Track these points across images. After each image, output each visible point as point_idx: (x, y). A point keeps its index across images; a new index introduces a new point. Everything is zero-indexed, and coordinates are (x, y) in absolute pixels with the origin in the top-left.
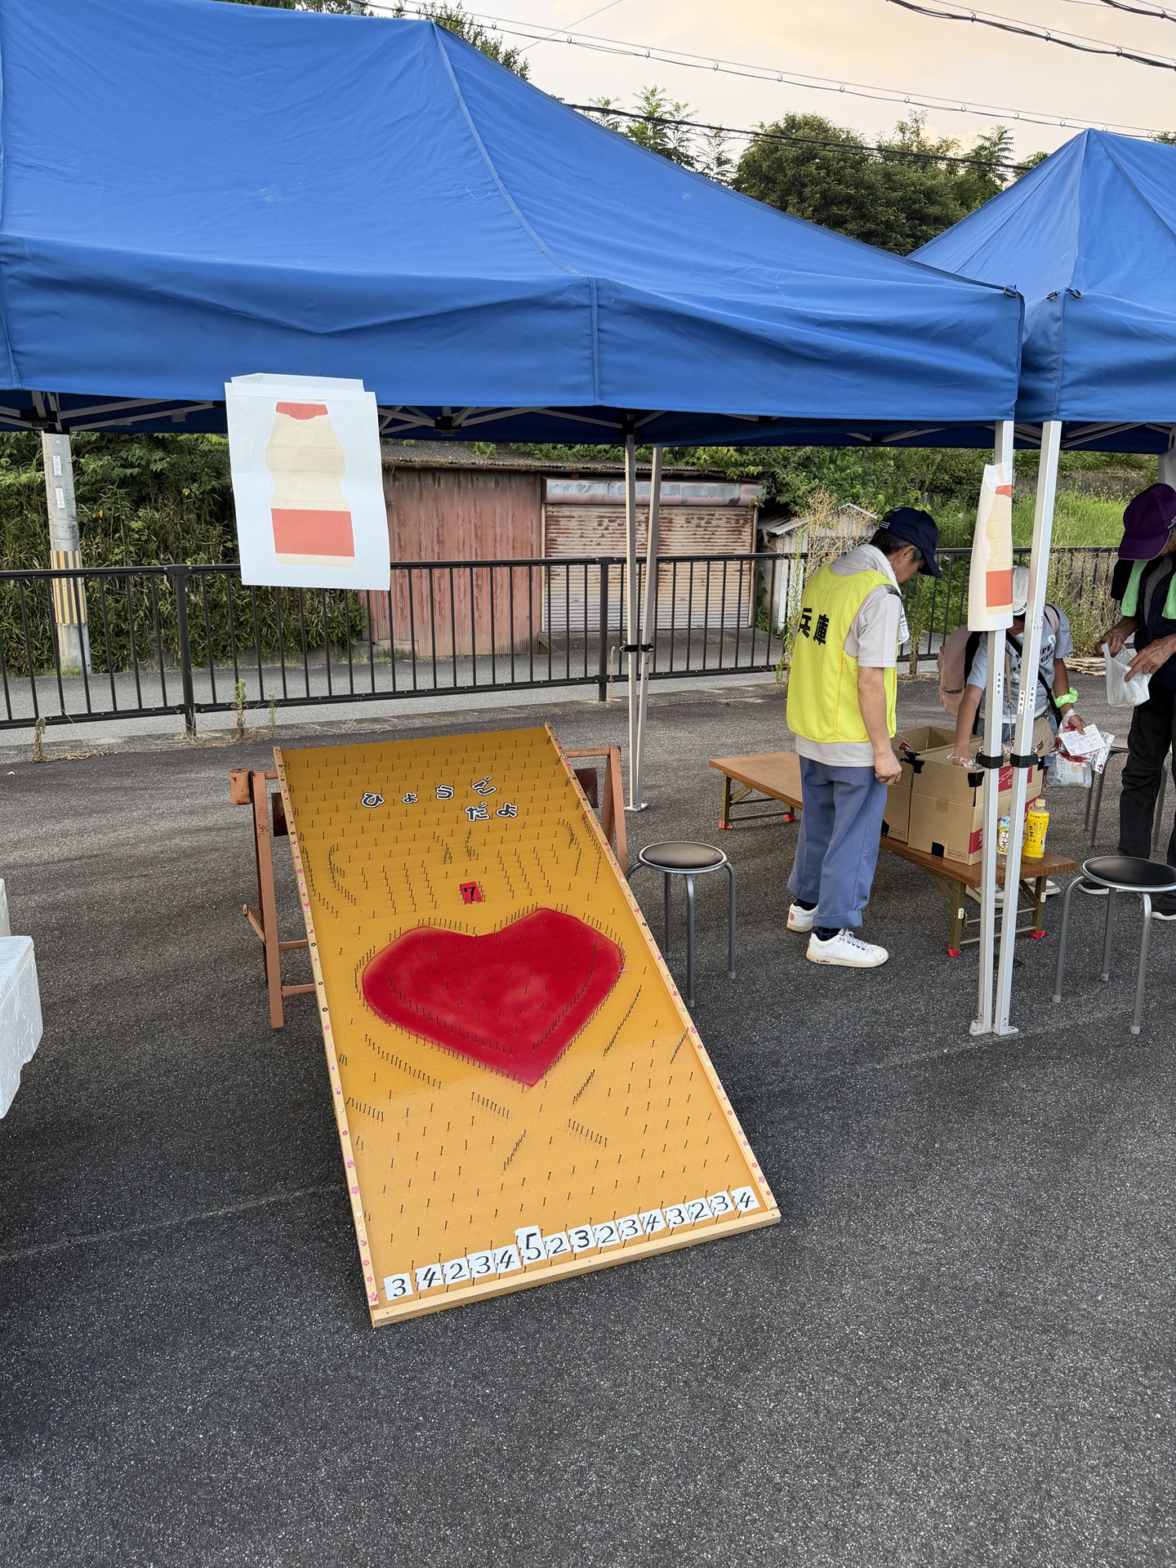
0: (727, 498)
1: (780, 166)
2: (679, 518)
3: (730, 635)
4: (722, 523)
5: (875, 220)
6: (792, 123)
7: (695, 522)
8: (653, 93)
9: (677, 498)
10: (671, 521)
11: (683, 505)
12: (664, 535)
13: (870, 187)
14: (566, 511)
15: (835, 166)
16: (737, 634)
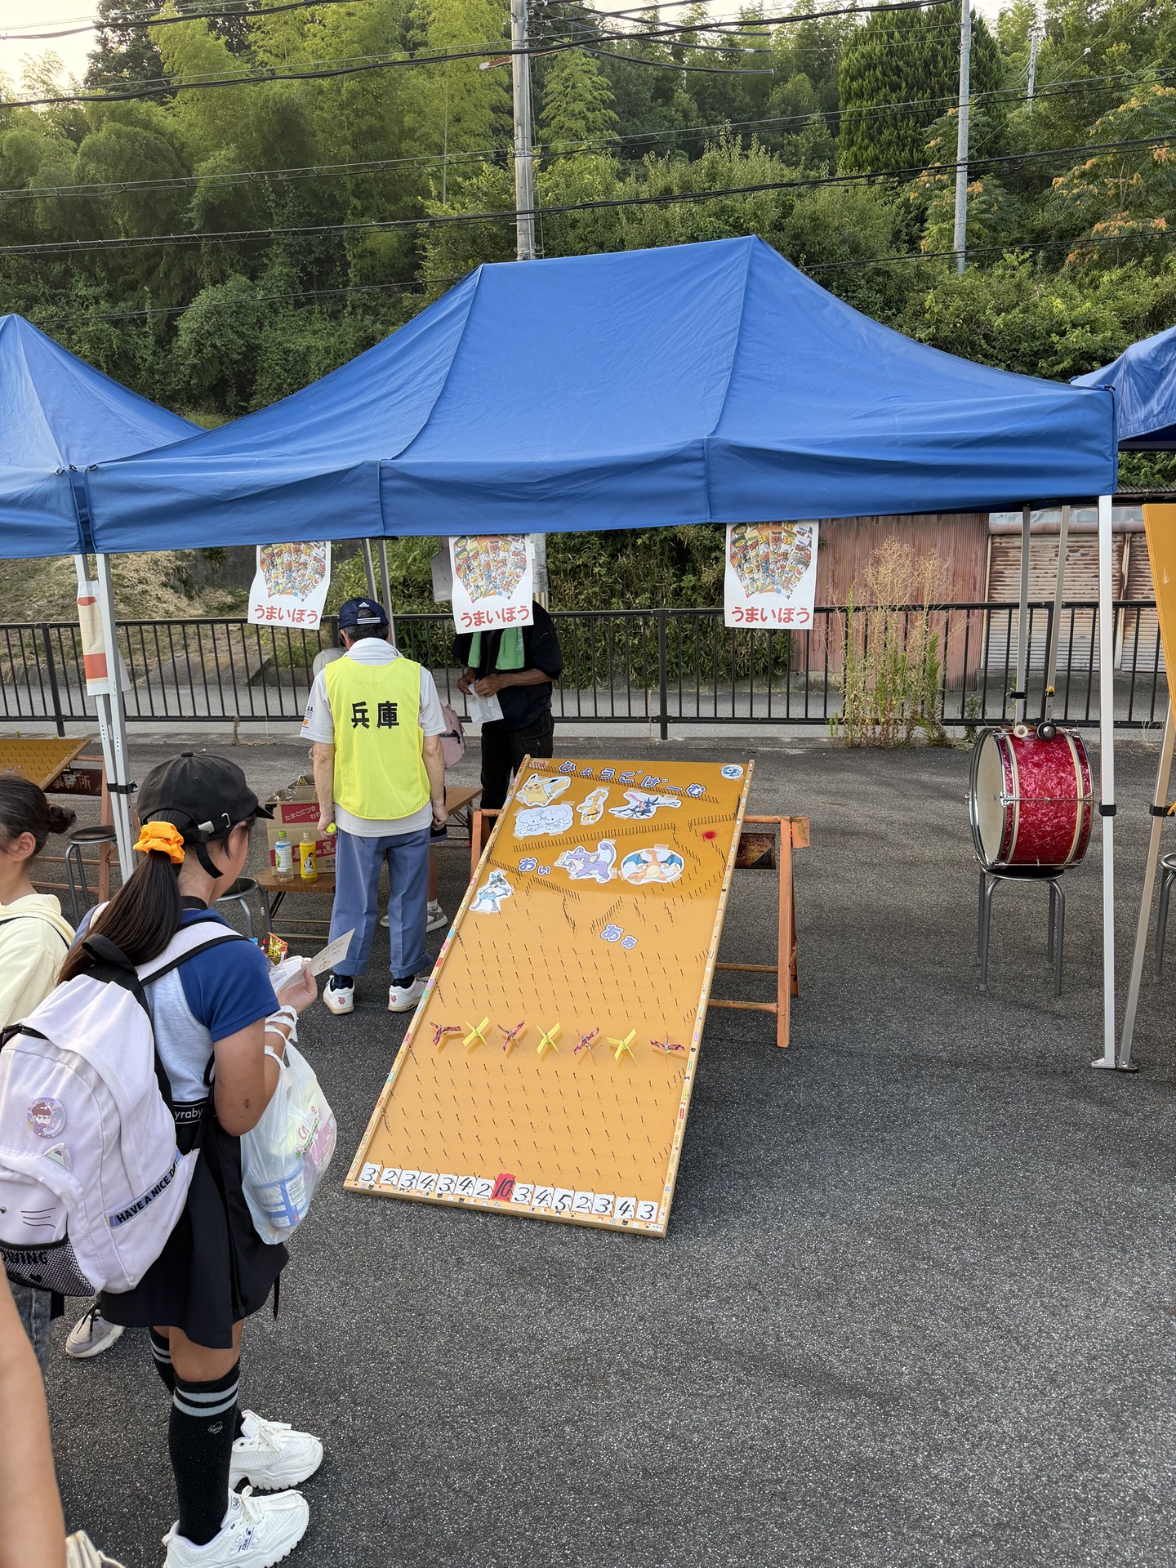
14: (1016, 542)
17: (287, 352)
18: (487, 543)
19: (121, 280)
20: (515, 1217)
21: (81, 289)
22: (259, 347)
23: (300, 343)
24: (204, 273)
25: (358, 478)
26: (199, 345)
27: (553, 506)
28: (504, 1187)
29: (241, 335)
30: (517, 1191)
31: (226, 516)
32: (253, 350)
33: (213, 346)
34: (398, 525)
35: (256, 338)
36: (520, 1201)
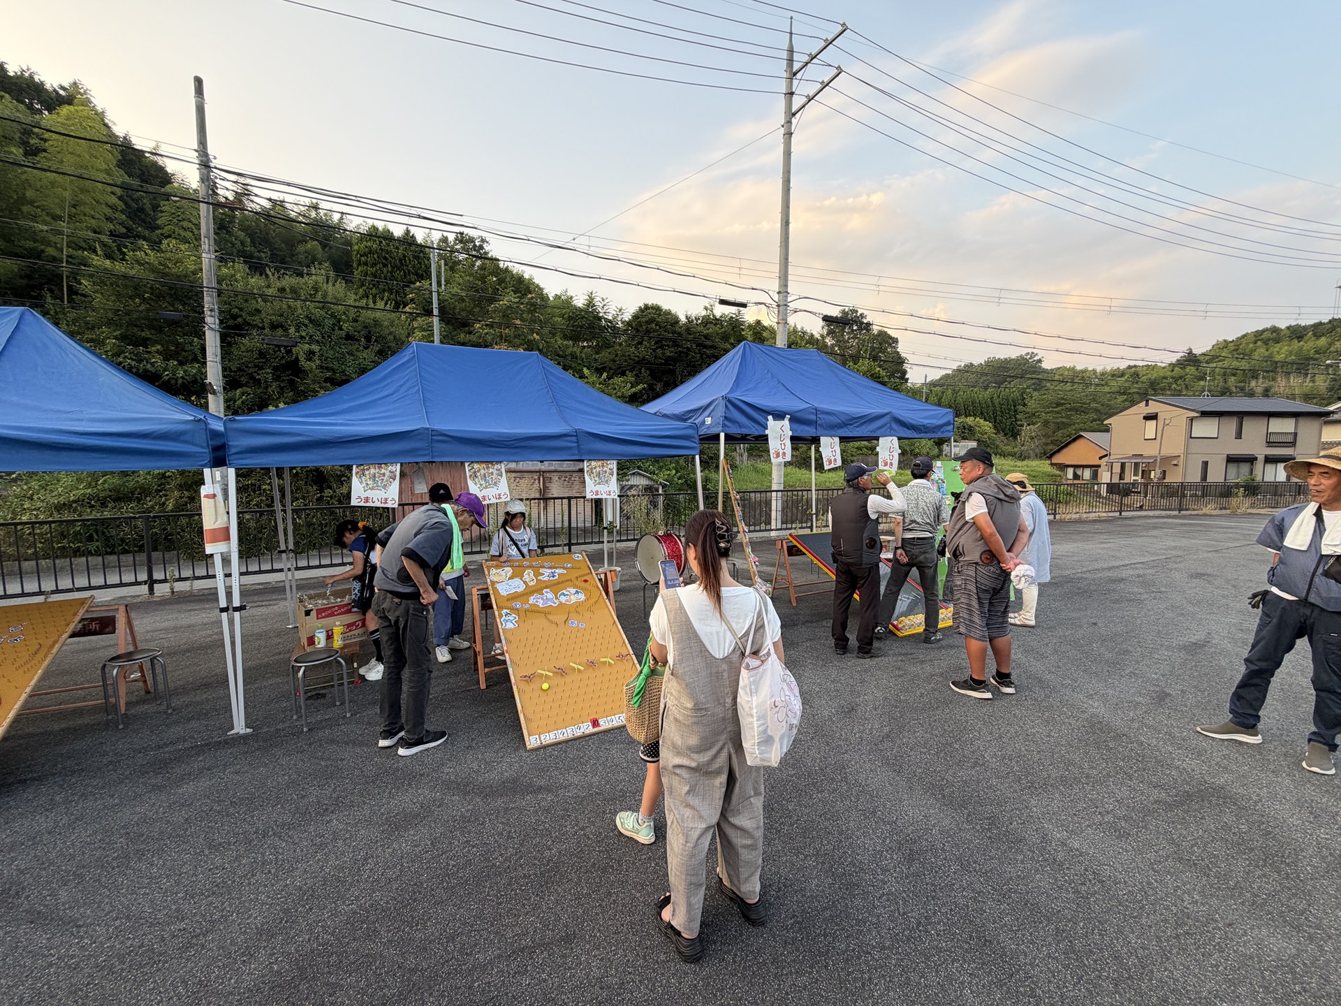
0: (577, 468)
1: (640, 324)
2: (555, 477)
3: (581, 530)
4: (577, 479)
5: (682, 347)
6: (647, 307)
7: (563, 479)
8: (591, 293)
9: (552, 468)
10: (551, 478)
11: (555, 471)
12: (547, 485)
13: (680, 334)
15: (663, 325)
16: (585, 530)
18: (484, 465)
20: (605, 732)
25: (420, 434)
27: (517, 450)
28: (595, 723)
30: (601, 722)
31: (333, 449)
34: (438, 456)
36: (605, 724)
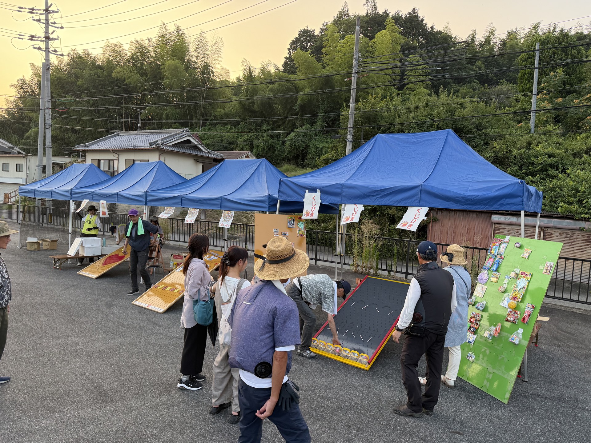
14: (503, 226)
17: (317, 148)
19: (276, 125)
21: (265, 127)
22: (309, 146)
23: (321, 145)
24: (298, 124)
26: (291, 145)
29: (304, 142)
32: (307, 146)
33: (295, 145)
35: (309, 143)
